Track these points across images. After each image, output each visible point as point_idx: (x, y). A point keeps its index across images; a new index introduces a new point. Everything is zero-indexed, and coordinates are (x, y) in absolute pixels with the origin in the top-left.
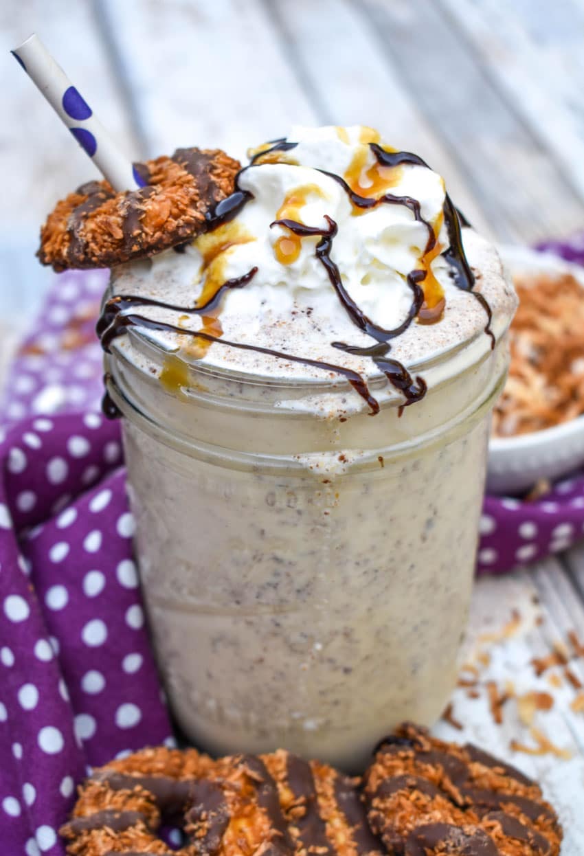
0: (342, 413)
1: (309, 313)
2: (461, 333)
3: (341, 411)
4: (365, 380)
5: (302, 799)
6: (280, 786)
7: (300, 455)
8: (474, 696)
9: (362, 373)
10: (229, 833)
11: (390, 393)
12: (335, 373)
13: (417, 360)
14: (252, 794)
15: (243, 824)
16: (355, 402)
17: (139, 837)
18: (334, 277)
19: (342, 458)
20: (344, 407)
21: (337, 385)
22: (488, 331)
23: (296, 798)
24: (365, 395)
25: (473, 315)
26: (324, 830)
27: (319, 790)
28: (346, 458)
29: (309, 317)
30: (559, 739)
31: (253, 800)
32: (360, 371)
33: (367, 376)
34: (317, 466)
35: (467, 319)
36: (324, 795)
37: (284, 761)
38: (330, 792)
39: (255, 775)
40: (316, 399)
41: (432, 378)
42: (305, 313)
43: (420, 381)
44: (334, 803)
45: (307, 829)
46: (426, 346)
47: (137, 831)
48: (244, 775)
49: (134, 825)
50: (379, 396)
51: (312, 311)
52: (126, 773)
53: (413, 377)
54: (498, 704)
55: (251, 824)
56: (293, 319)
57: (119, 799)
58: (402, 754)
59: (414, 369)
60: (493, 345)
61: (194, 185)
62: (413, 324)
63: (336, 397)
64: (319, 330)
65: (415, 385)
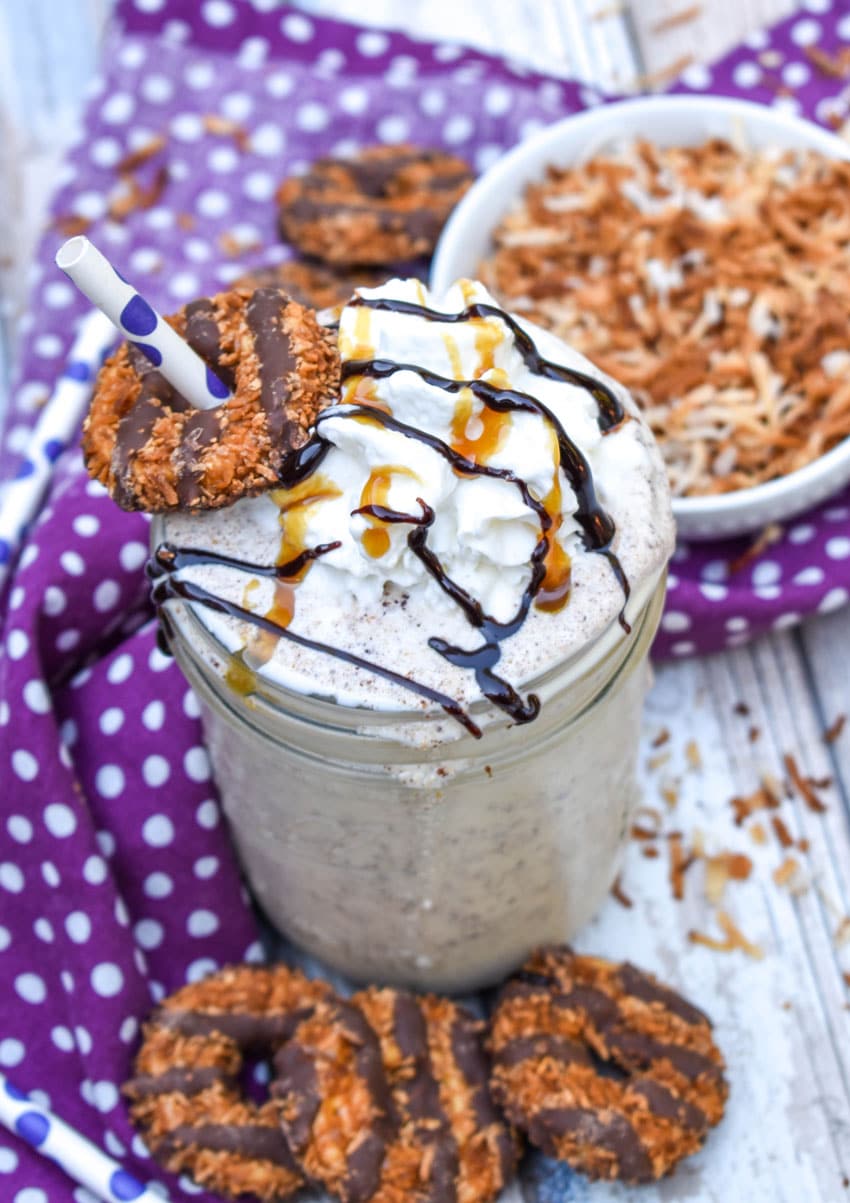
0: (437, 744)
1: (404, 604)
2: (589, 630)
3: (436, 741)
4: (463, 706)
5: (409, 1061)
6: (384, 1043)
7: (392, 766)
8: (651, 854)
9: (461, 699)
10: (321, 1120)
11: (492, 716)
12: (428, 700)
13: (530, 675)
14: (350, 1060)
15: (337, 1103)
16: (452, 730)
17: (216, 1103)
19: (441, 772)
20: (439, 736)
21: (430, 714)
23: (404, 1057)
24: (465, 722)
25: (606, 600)
26: (437, 1094)
27: (432, 1043)
28: (446, 770)
29: (404, 609)
31: (351, 1069)
32: (459, 696)
33: (467, 703)
34: (411, 781)
35: (598, 608)
39: (353, 1036)
40: (404, 727)
41: (544, 694)
42: (399, 604)
43: (533, 699)
45: (417, 1094)
46: (544, 656)
47: (213, 1096)
48: (341, 1038)
50: (480, 721)
51: (409, 601)
52: (201, 1010)
53: (524, 697)
54: (680, 869)
55: (348, 1102)
56: (385, 613)
59: (523, 687)
60: (628, 629)
61: (265, 428)
62: (532, 610)
63: (430, 725)
64: (419, 625)
65: (526, 705)
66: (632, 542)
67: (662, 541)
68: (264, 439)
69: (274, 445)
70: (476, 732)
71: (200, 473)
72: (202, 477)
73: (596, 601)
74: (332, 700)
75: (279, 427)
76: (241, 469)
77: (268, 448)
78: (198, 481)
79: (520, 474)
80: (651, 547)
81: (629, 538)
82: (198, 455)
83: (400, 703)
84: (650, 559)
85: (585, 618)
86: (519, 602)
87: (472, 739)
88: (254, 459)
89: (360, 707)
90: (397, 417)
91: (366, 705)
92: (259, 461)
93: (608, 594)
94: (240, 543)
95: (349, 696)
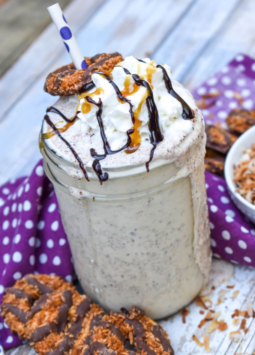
0: (75, 177)
1: (92, 136)
2: (132, 161)
3: (75, 175)
4: (85, 167)
5: (76, 315)
6: (73, 307)
7: (70, 186)
8: (202, 313)
9: (85, 164)
10: (38, 314)
11: (93, 175)
12: (77, 161)
13: (109, 166)
14: (60, 305)
15: (47, 313)
16: (81, 174)
17: (22, 303)
18: (101, 125)
19: (81, 193)
20: (76, 175)
21: (76, 166)
22: (147, 164)
23: (76, 313)
24: (85, 172)
25: (143, 156)
26: (80, 330)
27: (87, 315)
28: (82, 193)
30: (213, 344)
31: (58, 307)
33: (86, 166)
34: (72, 192)
35: (139, 157)
36: (88, 318)
37: (82, 299)
38: (91, 317)
39: (63, 299)
40: (69, 168)
41: (111, 175)
42: (90, 136)
43: (106, 175)
44: (89, 322)
45: (74, 327)
46: (115, 162)
47: (23, 301)
48: (60, 297)
49: (24, 298)
50: (89, 175)
52: (39, 280)
53: (103, 172)
54: (207, 320)
55: (50, 315)
56: (85, 136)
57: (28, 288)
58: (120, 316)
59: (105, 169)
60: (148, 171)
61: (82, 75)
62: (123, 151)
63: (75, 170)
64: (91, 143)
65: (103, 175)
66: (164, 146)
67: (174, 153)
68: (80, 77)
69: (82, 80)
70: (87, 178)
71: (60, 81)
72: (60, 82)
73: (140, 155)
74: (55, 153)
75: (86, 75)
76: (70, 83)
77: (80, 80)
78: (59, 83)
79: (132, 102)
80: (168, 151)
81: (164, 145)
82: (63, 76)
83: (70, 160)
84: (165, 154)
85: (133, 158)
86: (121, 147)
87: (86, 180)
88: (74, 81)
89: (60, 157)
90: (113, 81)
91: (62, 157)
92: (76, 83)
93: (145, 155)
94: (68, 111)
95: (59, 153)
